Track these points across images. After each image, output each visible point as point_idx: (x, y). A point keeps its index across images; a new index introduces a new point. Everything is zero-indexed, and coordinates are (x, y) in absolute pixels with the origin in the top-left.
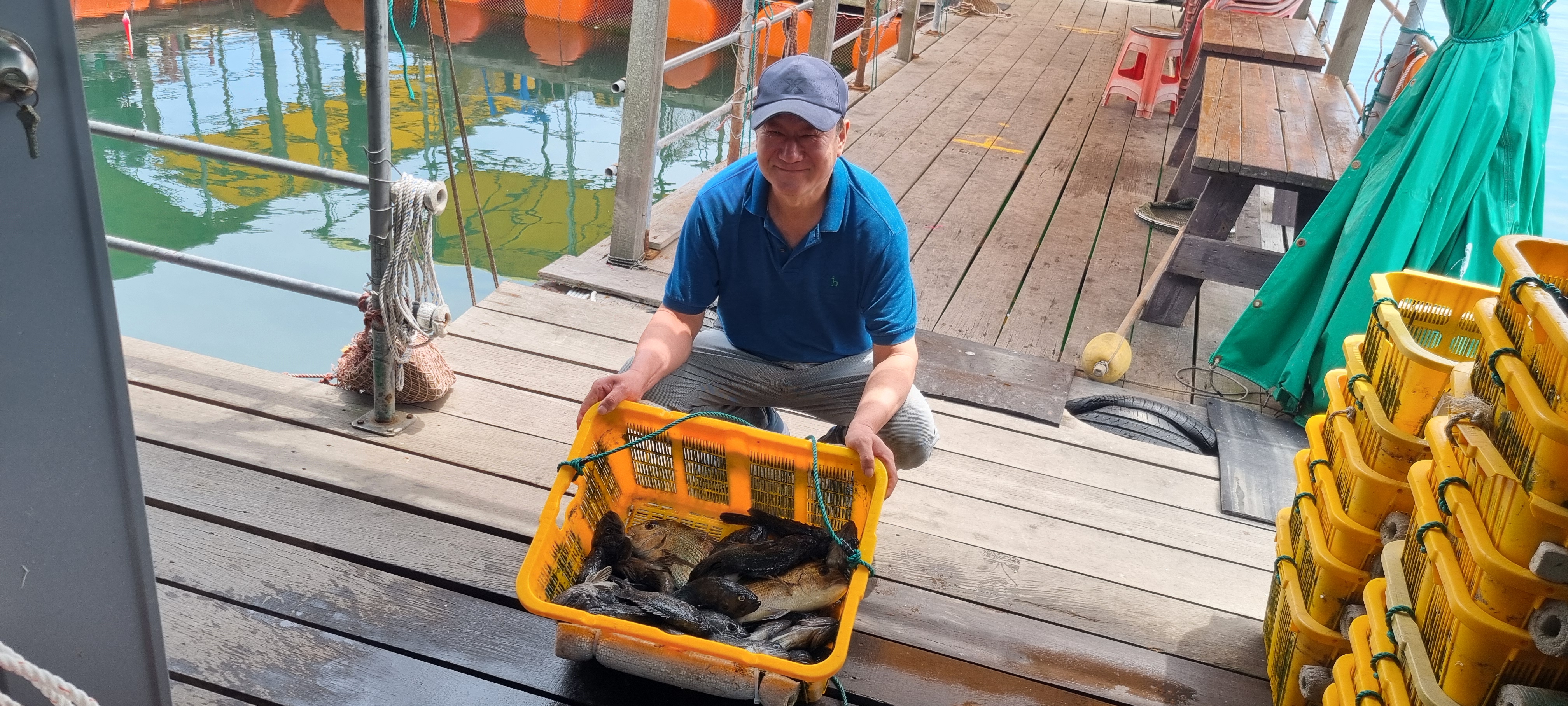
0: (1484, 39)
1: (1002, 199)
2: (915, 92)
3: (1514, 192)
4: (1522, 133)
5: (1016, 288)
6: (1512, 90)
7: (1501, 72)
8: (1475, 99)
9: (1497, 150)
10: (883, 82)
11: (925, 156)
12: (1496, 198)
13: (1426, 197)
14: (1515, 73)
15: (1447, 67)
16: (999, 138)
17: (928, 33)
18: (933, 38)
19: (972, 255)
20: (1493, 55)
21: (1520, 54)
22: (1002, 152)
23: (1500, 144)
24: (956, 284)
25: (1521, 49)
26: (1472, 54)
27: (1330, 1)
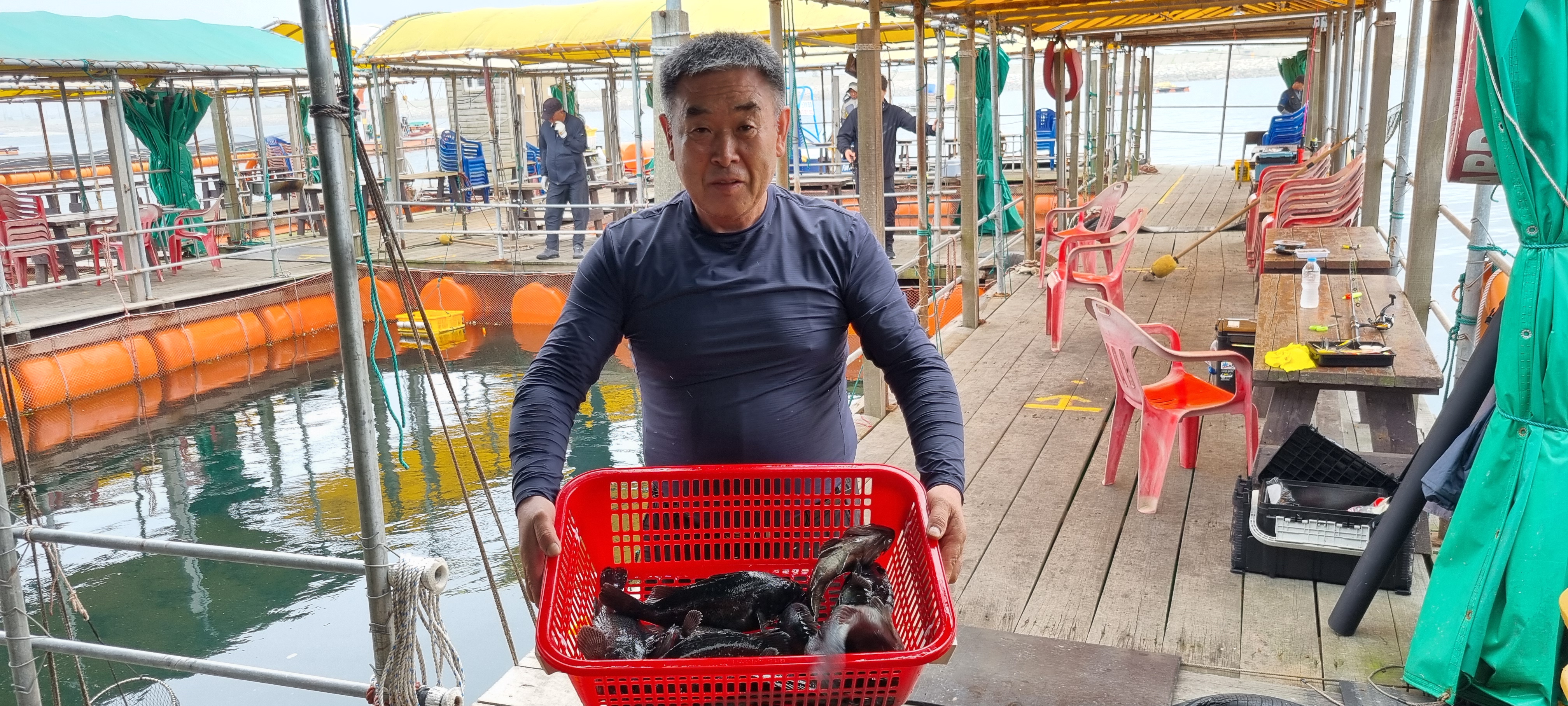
1: (1081, 464)
2: (984, 360)
5: (1105, 567)
10: (950, 353)
11: (997, 426)
16: (1075, 398)
17: (995, 296)
18: (999, 300)
19: (1053, 534)
22: (1077, 412)
24: (1038, 570)
27: (1395, 216)
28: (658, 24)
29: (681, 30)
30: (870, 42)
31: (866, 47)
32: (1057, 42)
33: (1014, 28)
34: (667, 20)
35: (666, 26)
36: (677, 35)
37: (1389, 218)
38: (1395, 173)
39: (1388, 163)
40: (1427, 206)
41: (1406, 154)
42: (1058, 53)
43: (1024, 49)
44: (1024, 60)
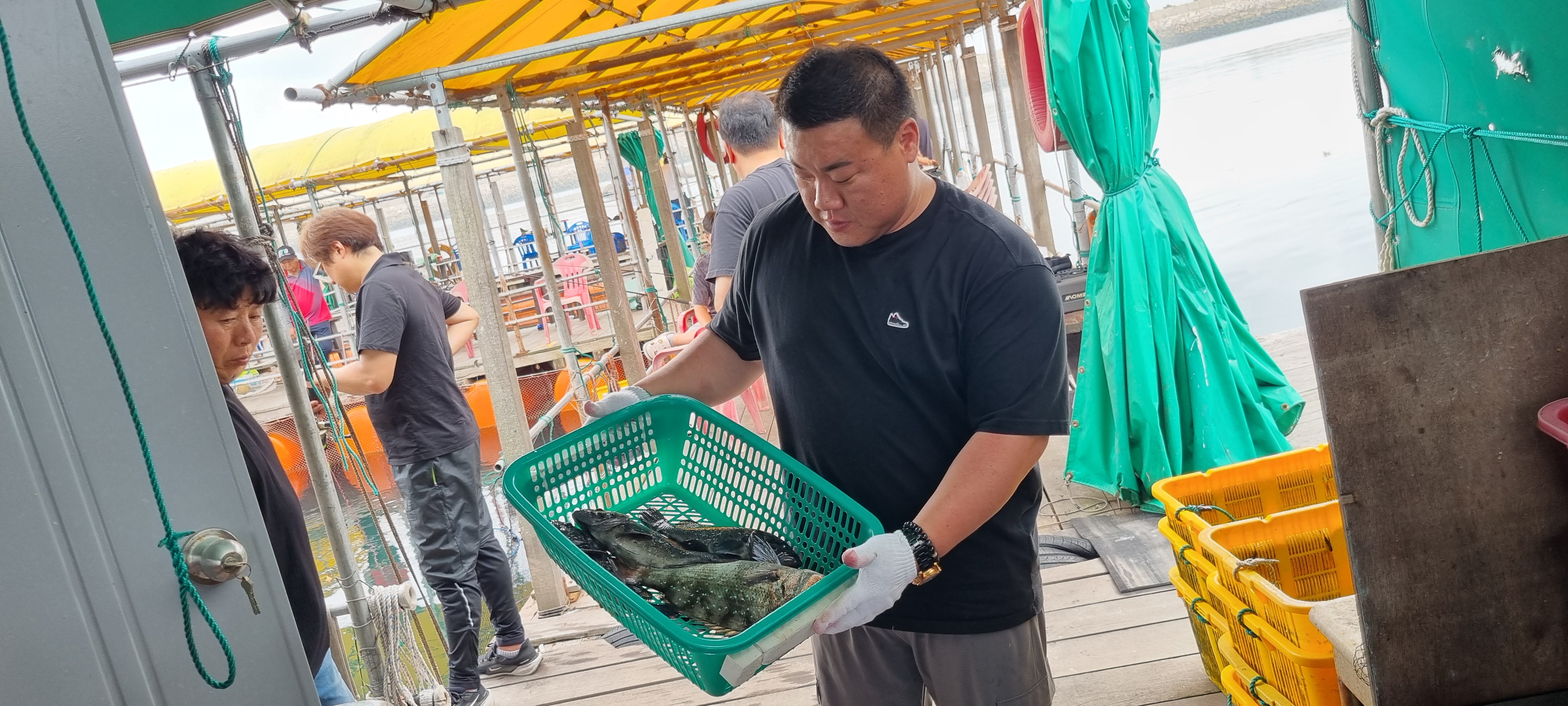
0: (1127, 187)
3: (1200, 281)
4: (1184, 240)
6: (1162, 214)
7: (1149, 206)
8: (1142, 228)
9: (1174, 258)
12: (1192, 291)
13: (1145, 306)
14: (1158, 203)
15: (1113, 215)
20: (1138, 195)
21: (1154, 190)
23: (1174, 253)
25: (1153, 186)
26: (1124, 199)
27: (1015, 200)
28: (439, 141)
29: (460, 142)
30: (580, 133)
31: (577, 138)
32: (705, 113)
33: (668, 107)
34: (447, 136)
35: (446, 142)
36: (458, 147)
37: (1011, 202)
38: (1006, 167)
39: (998, 163)
40: (1036, 184)
41: (1010, 151)
42: (710, 123)
43: (684, 123)
44: (686, 133)
